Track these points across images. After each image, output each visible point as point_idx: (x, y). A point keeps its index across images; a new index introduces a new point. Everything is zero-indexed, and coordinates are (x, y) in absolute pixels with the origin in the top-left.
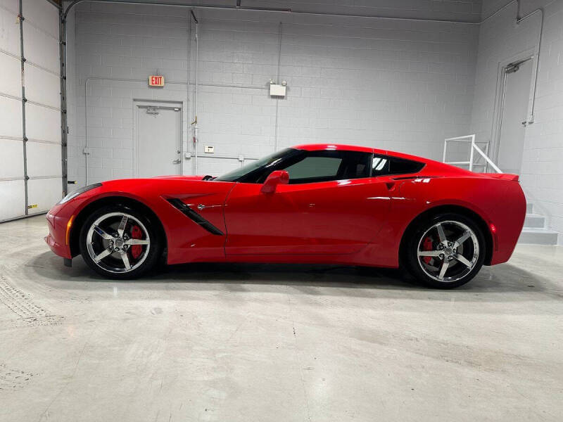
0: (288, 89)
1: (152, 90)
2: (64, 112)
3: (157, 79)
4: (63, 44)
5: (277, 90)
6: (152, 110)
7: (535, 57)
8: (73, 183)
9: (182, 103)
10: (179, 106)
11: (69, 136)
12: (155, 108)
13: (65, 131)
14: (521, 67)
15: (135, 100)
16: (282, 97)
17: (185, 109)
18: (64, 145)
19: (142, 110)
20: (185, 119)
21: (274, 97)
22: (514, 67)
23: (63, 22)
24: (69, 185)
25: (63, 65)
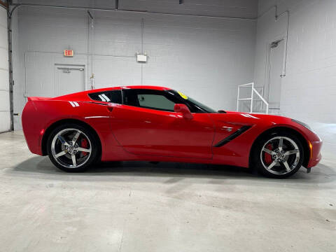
0: (148, 57)
1: (66, 58)
2: (11, 72)
3: (69, 52)
4: (10, 31)
5: (142, 58)
6: (67, 70)
7: (285, 39)
8: (17, 114)
9: (84, 66)
10: (83, 67)
11: (14, 87)
12: (68, 69)
13: (12, 83)
14: (279, 44)
15: (56, 64)
16: (144, 62)
17: (86, 70)
18: (11, 92)
19: (60, 70)
20: (86, 75)
21: (140, 62)
22: (275, 44)
23: (9, 18)
24: (14, 116)
25: (10, 44)
